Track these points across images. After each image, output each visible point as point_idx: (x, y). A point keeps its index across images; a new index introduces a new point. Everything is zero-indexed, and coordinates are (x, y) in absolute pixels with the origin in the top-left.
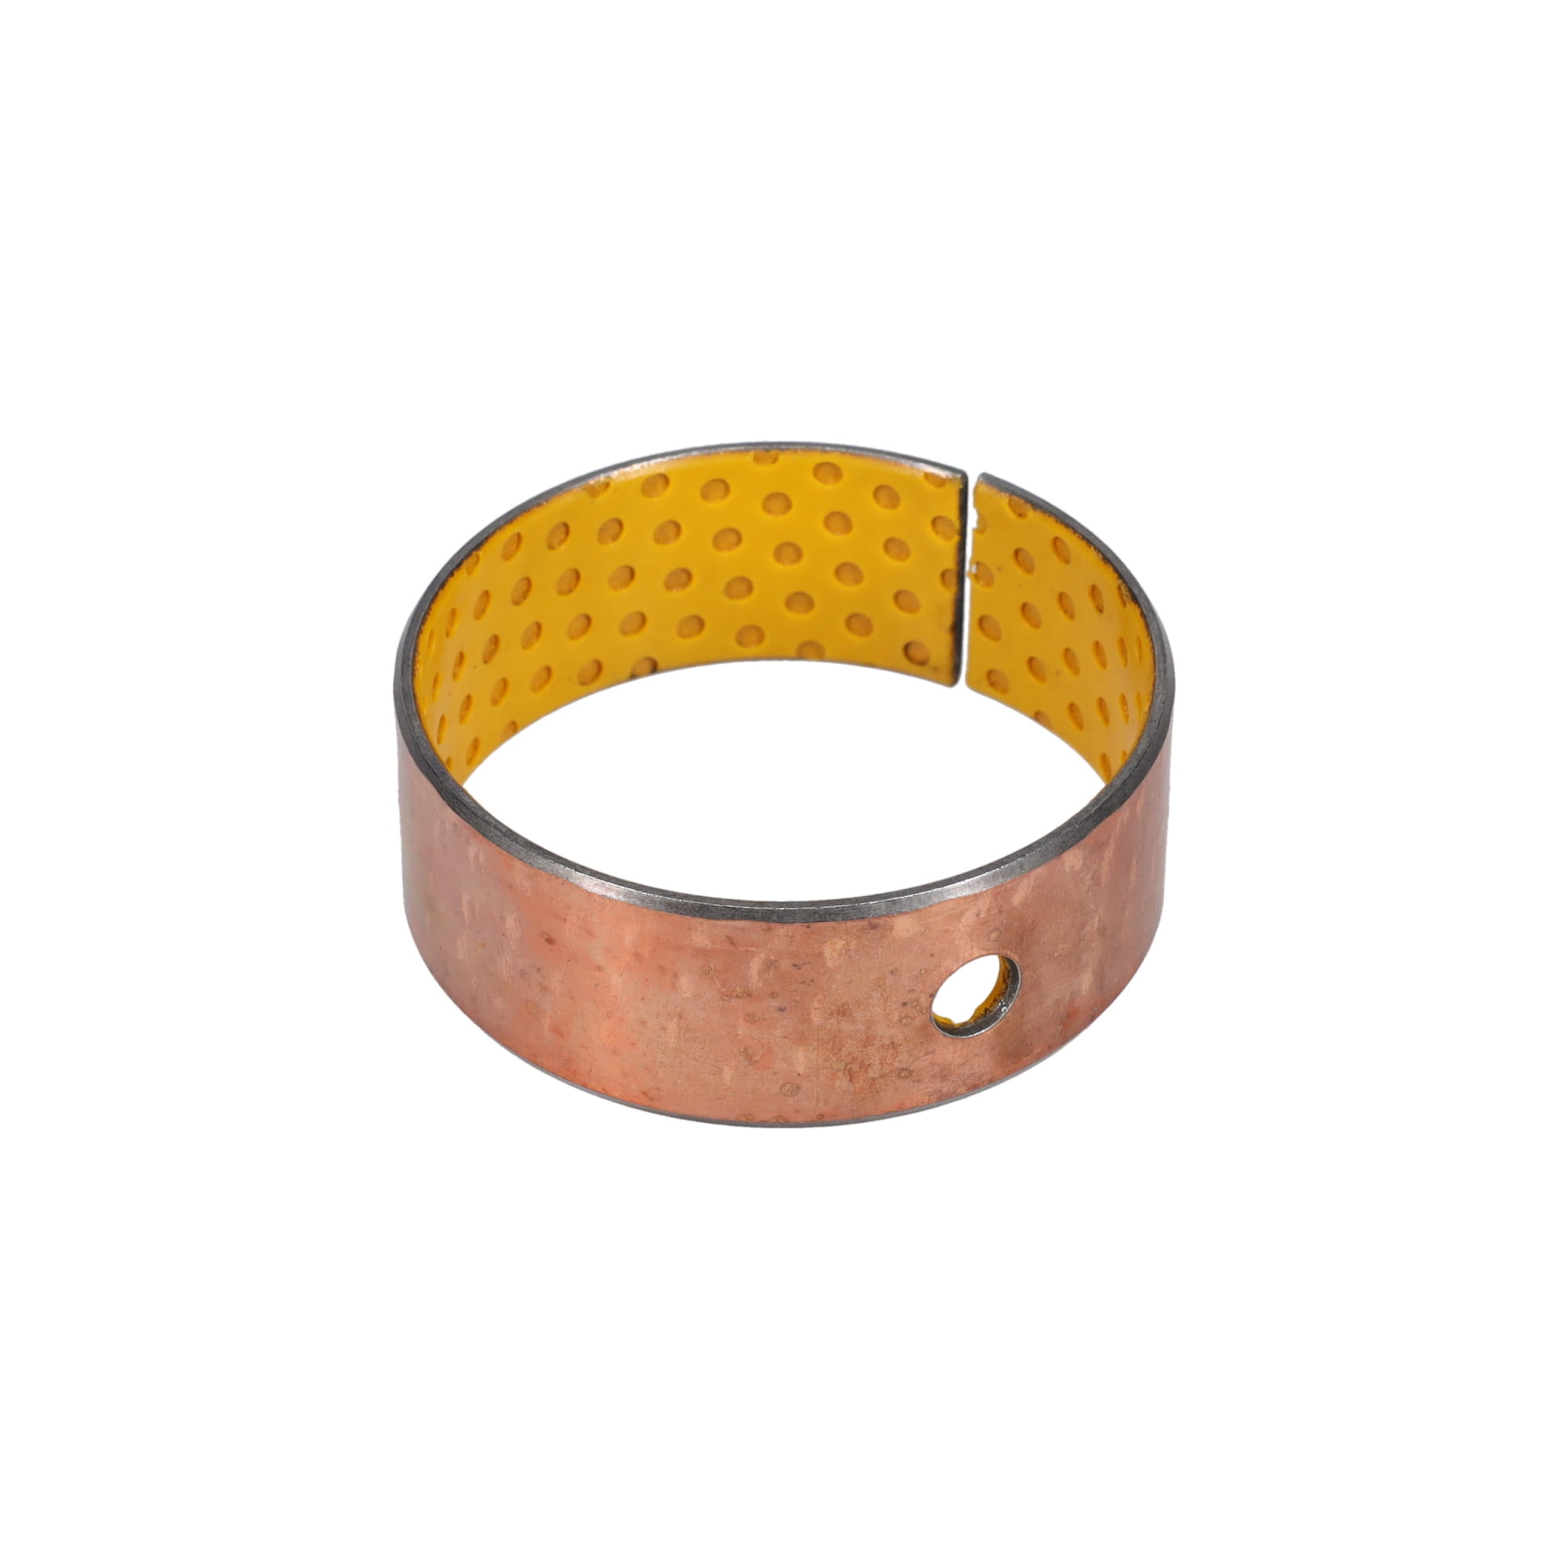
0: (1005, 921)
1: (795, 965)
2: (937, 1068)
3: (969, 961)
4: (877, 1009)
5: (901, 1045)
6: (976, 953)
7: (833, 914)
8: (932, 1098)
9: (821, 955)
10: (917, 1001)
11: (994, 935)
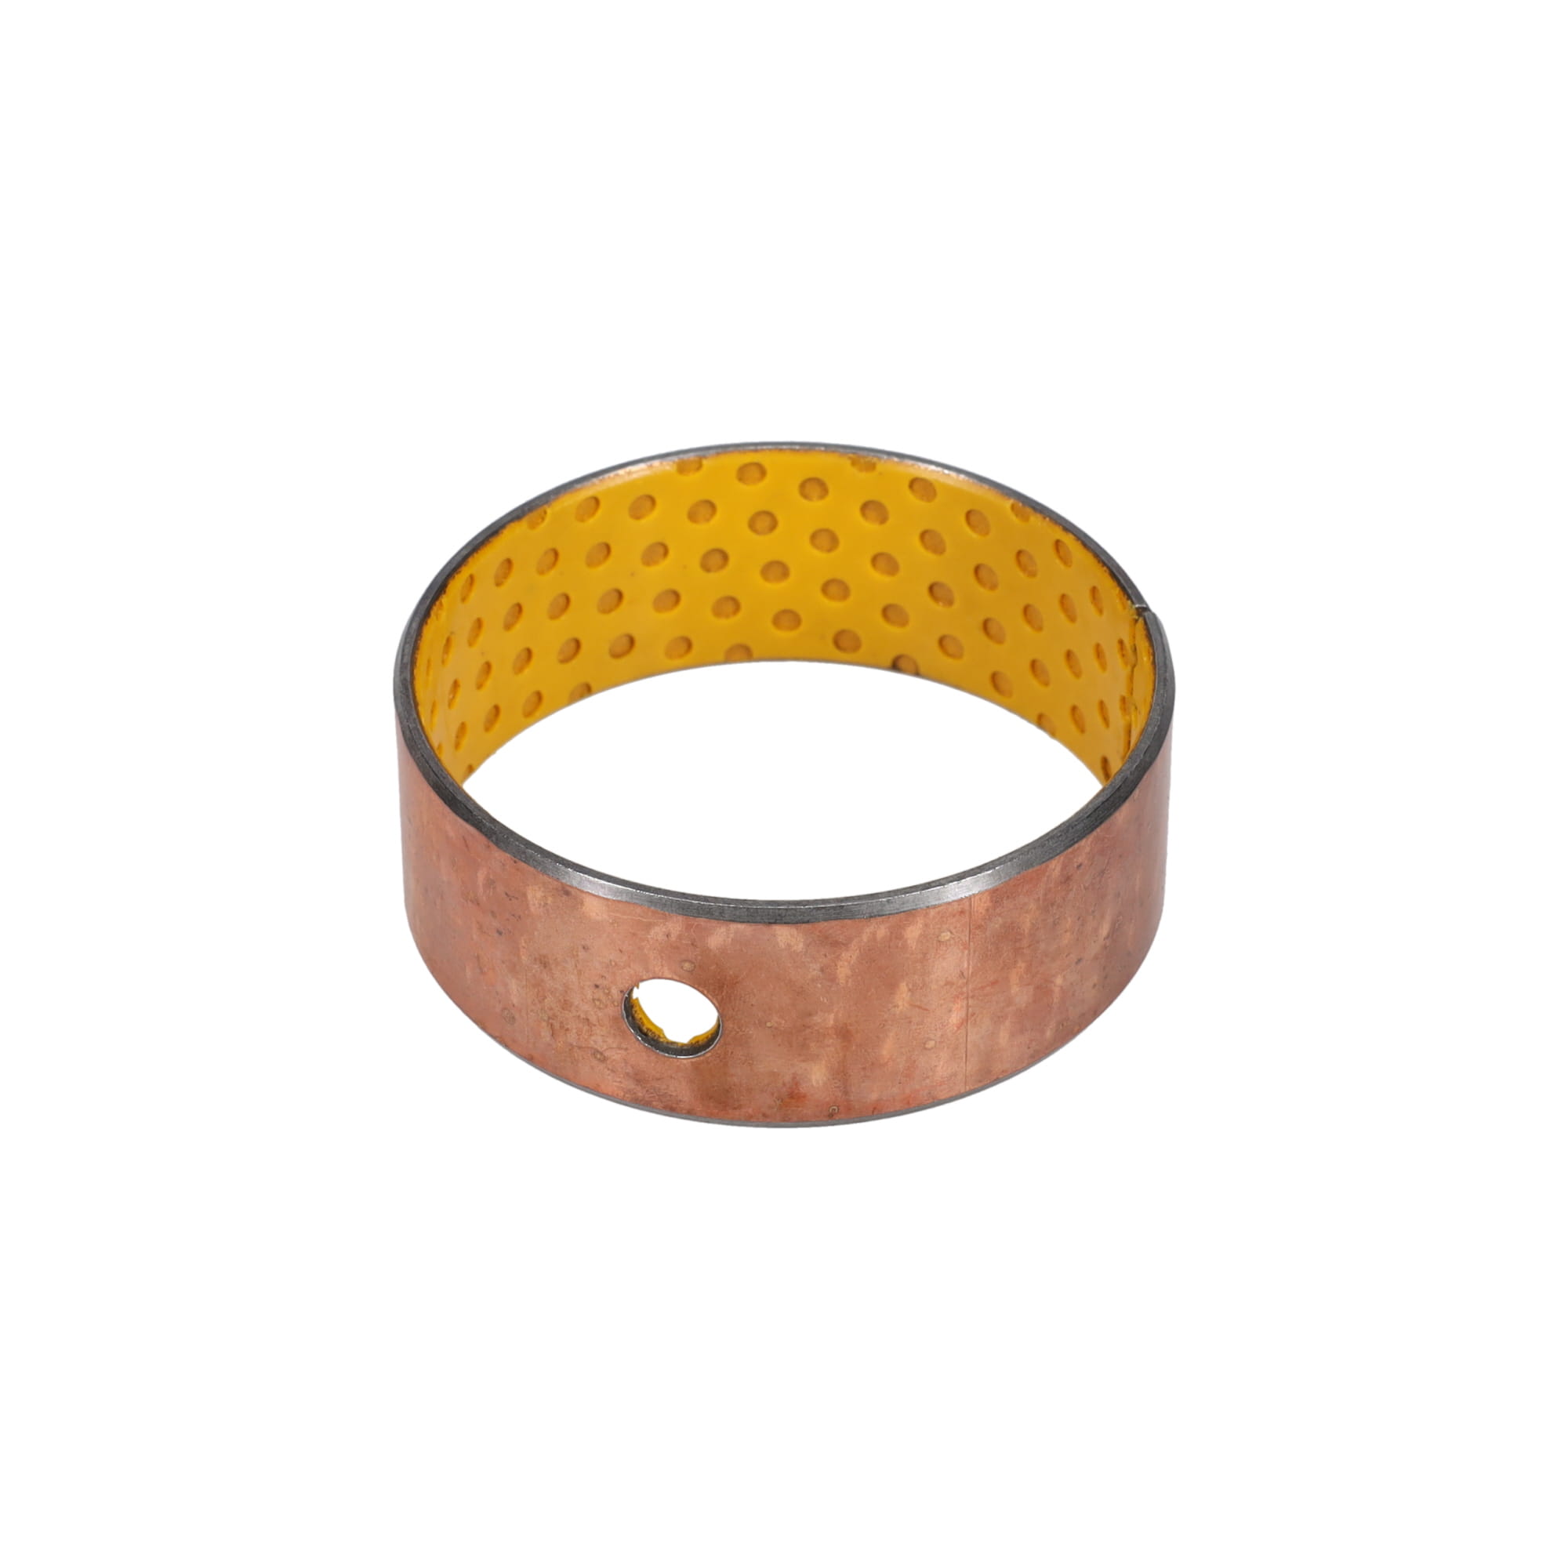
0: (699, 958)
1: (506, 894)
2: (629, 1067)
3: (659, 978)
4: (572, 977)
5: (595, 1025)
6: (667, 974)
7: (536, 861)
8: (627, 1095)
9: (525, 895)
10: (609, 989)
11: (687, 965)
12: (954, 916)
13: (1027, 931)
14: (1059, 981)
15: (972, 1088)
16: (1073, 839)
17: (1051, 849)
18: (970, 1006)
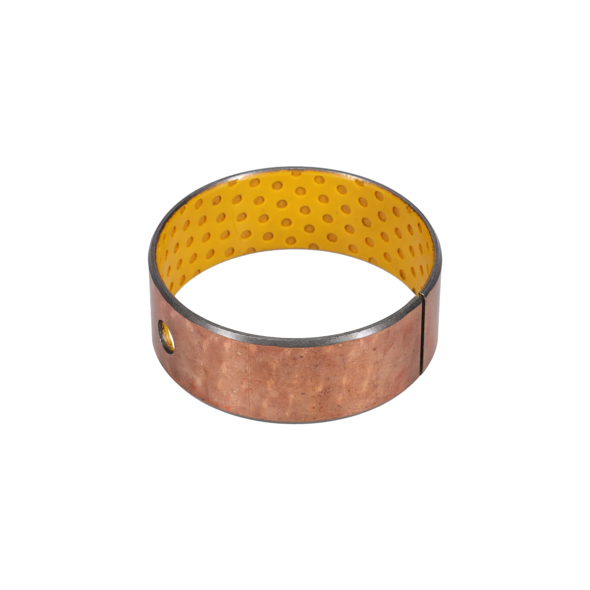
12: (242, 347)
13: (274, 369)
14: (292, 396)
15: (252, 417)
16: (298, 345)
17: (287, 344)
18: (250, 385)
